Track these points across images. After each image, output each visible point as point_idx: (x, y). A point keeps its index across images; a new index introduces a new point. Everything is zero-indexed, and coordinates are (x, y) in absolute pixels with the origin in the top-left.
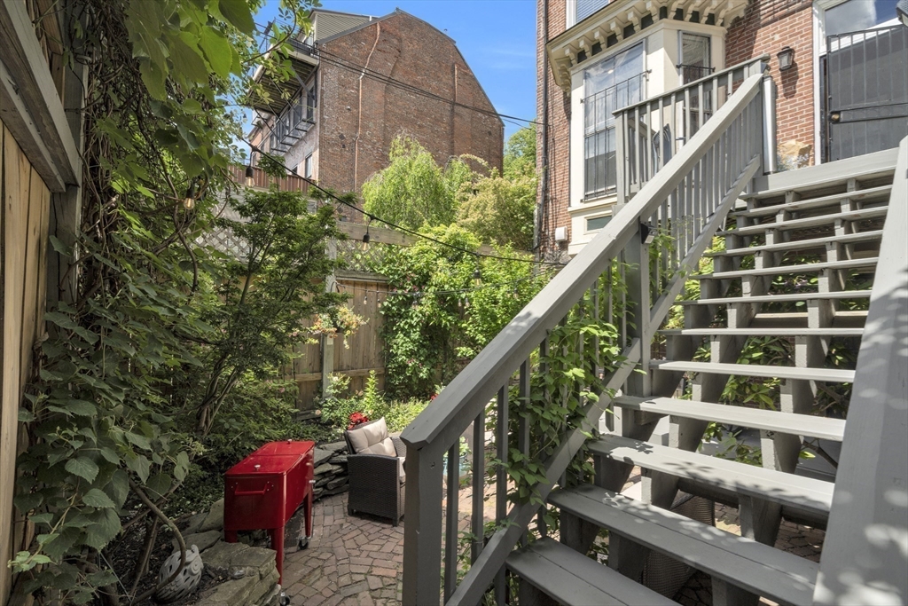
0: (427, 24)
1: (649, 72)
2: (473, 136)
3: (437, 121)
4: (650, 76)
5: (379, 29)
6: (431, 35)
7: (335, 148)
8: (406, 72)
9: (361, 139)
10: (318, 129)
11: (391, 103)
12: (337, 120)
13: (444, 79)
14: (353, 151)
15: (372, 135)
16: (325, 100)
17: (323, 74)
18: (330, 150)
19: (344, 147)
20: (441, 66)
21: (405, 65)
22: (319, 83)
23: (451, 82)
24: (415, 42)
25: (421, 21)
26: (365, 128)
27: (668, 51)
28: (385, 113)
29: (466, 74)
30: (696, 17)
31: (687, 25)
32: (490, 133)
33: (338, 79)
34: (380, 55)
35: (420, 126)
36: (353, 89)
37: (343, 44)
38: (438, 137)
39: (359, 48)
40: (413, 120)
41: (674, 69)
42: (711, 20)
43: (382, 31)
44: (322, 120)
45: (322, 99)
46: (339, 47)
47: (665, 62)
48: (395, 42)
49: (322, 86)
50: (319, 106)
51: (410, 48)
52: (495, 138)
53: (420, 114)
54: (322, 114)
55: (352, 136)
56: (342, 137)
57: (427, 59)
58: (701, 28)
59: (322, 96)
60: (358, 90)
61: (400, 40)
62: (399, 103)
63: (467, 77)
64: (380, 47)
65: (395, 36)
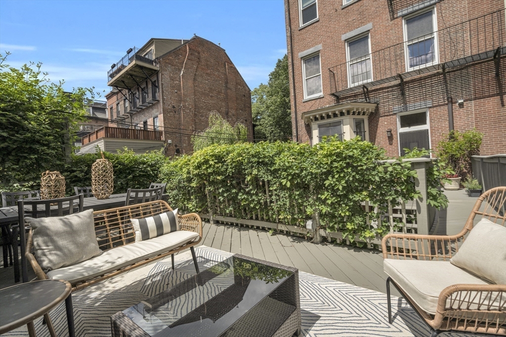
0: (211, 42)
1: (344, 133)
2: (237, 98)
3: (219, 92)
4: (345, 134)
5: (188, 48)
6: (213, 48)
7: (171, 114)
8: (203, 69)
9: (184, 107)
10: (162, 104)
11: (196, 86)
12: (171, 98)
13: (221, 71)
14: (179, 114)
15: (189, 105)
16: (164, 89)
17: (162, 75)
18: (168, 115)
19: (175, 112)
20: (219, 64)
21: (202, 65)
22: (160, 79)
23: (224, 71)
24: (206, 53)
25: (208, 41)
26: (185, 101)
27: (351, 126)
28: (194, 92)
29: (231, 67)
30: (359, 113)
31: (356, 117)
32: (244, 96)
33: (170, 77)
34: (190, 62)
35: (211, 96)
36: (177, 81)
37: (171, 58)
38: (220, 101)
39: (179, 59)
40: (208, 94)
41: (353, 133)
42: (364, 114)
43: (190, 49)
44: (163, 99)
45: (162, 88)
46: (168, 59)
47: (350, 130)
48: (197, 54)
49: (162, 81)
50: (161, 91)
51: (204, 56)
52: (247, 98)
53: (211, 90)
54: (163, 96)
55: (179, 106)
56: (174, 107)
57: (212, 61)
58: (361, 117)
59: (162, 86)
60: (180, 82)
61: (199, 53)
62: (201, 86)
63: (232, 69)
64: (189, 58)
65: (196, 51)
